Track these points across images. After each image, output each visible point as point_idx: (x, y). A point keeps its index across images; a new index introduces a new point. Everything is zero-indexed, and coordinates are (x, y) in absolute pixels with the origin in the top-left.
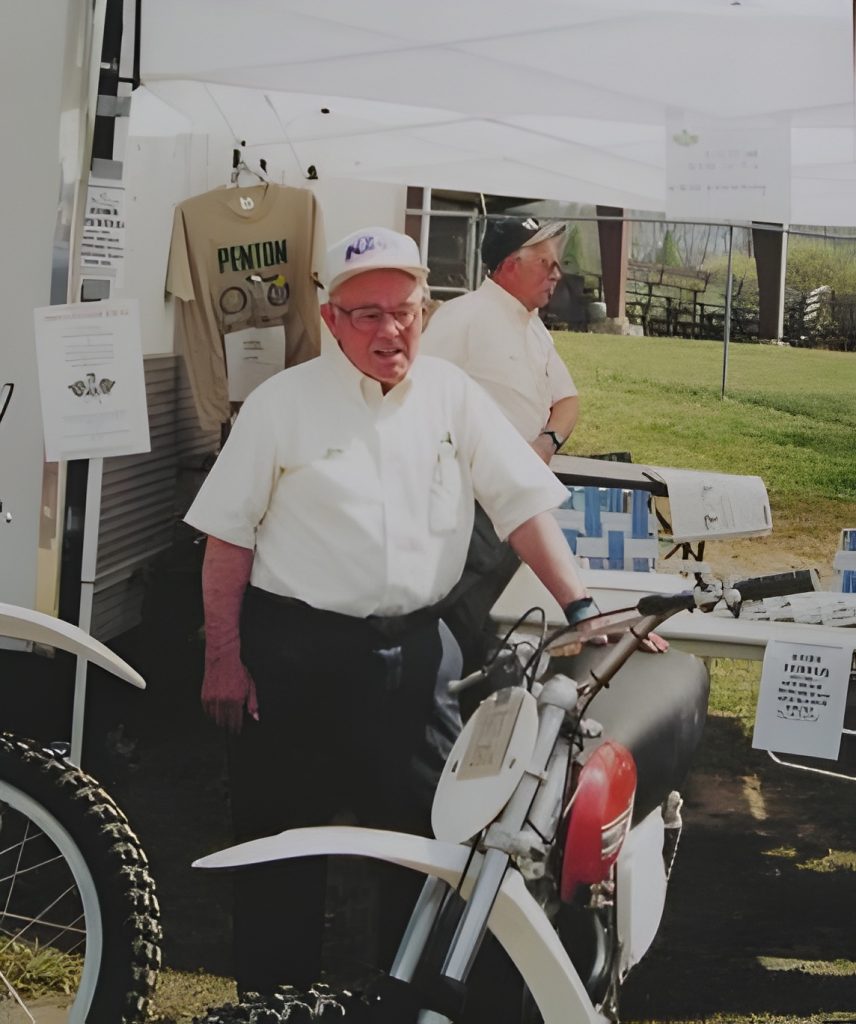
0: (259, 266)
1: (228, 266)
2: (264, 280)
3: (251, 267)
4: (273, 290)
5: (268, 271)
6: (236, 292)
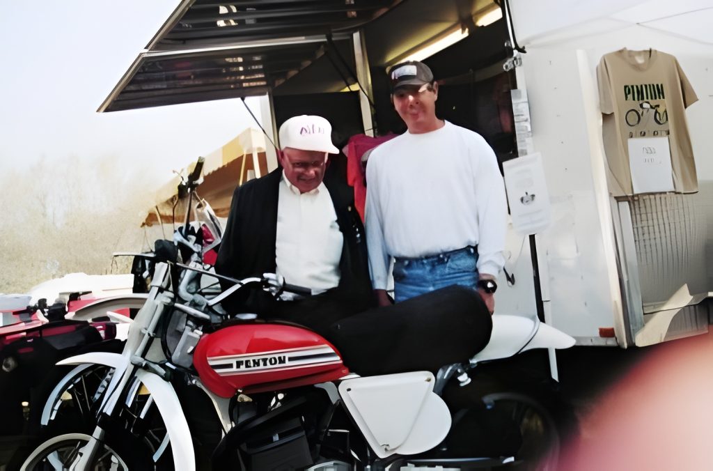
0: (647, 98)
1: (630, 96)
2: (651, 107)
3: (643, 99)
4: (657, 114)
5: (654, 103)
6: (634, 113)
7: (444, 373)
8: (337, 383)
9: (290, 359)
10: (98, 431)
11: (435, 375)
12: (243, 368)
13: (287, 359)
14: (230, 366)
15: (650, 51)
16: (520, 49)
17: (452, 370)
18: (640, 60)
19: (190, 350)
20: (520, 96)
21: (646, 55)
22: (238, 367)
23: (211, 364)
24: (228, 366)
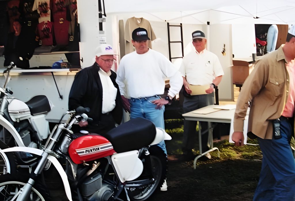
7: (141, 150)
8: (111, 156)
9: (101, 148)
10: (31, 181)
11: (139, 151)
13: (100, 149)
15: (142, 19)
16: (105, 15)
17: (144, 150)
18: (139, 22)
19: (67, 146)
20: (103, 33)
21: (141, 20)
22: (86, 152)
23: (77, 152)
24: (82, 152)
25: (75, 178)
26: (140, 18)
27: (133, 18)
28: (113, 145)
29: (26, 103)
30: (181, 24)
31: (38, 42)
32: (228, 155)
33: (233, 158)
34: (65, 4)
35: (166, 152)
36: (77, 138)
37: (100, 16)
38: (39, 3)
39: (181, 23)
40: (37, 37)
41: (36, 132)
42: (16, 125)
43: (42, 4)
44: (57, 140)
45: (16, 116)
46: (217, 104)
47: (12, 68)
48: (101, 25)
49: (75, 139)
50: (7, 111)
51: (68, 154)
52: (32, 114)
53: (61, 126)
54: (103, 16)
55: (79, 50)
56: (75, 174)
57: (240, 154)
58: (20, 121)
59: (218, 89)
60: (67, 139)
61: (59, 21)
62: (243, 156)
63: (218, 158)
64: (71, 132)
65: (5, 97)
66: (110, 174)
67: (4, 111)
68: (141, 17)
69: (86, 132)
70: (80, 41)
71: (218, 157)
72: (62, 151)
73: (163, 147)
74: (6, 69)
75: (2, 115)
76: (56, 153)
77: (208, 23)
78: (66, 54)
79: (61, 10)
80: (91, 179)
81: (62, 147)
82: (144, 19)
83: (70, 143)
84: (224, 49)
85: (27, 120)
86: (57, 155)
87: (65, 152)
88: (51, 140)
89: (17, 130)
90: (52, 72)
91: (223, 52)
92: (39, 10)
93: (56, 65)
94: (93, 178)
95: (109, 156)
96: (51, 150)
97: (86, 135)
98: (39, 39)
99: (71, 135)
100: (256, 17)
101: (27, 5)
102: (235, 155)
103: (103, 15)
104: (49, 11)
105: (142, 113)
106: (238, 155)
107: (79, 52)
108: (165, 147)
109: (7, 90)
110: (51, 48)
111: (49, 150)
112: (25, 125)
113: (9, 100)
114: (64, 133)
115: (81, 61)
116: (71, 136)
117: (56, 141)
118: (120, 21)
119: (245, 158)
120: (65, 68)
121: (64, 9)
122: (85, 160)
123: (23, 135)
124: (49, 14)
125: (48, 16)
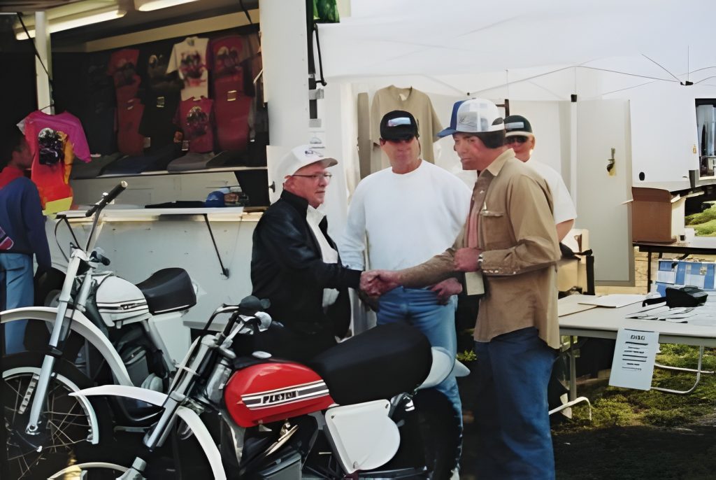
7: (396, 399)
8: (324, 412)
9: (301, 393)
10: (138, 463)
11: (390, 401)
12: (268, 403)
13: (297, 394)
14: (258, 401)
15: (411, 89)
16: (324, 84)
17: (402, 398)
18: (404, 98)
19: (221, 386)
20: (319, 125)
21: (408, 93)
22: (264, 402)
23: (244, 399)
24: (257, 401)
25: (239, 461)
26: (408, 89)
27: (389, 88)
28: (328, 386)
29: (137, 285)
30: (507, 101)
31: (181, 145)
32: (613, 415)
33: (623, 423)
34: (241, 58)
35: (458, 406)
36: (244, 368)
37: (312, 84)
38: (183, 54)
39: (507, 98)
40: (177, 134)
41: (160, 352)
42: (113, 334)
43: (188, 57)
44: (197, 371)
45: (113, 315)
46: (591, 292)
47: (103, 206)
48: (313, 104)
49: (239, 370)
50: (94, 303)
51: (223, 404)
52: (152, 312)
53: (209, 341)
54: (319, 86)
55: (265, 165)
56: (239, 451)
57: (642, 414)
58: (123, 326)
59: (593, 257)
60: (220, 370)
61: (226, 96)
62: (651, 418)
63: (588, 423)
64: (231, 353)
65: (90, 272)
66: (320, 453)
67: (87, 303)
68: (409, 87)
69: (267, 355)
70: (268, 144)
71: (588, 420)
72: (209, 398)
73: (453, 393)
74: (91, 208)
75: (83, 312)
76: (197, 401)
77: (574, 98)
78: (237, 173)
79: (232, 72)
80: (275, 464)
81: (210, 389)
82: (415, 90)
83: (228, 380)
84: (613, 160)
85: (140, 325)
86: (199, 407)
87: (217, 398)
88: (183, 371)
89: (116, 347)
90: (205, 215)
91: (610, 168)
92: (183, 71)
93: (214, 198)
94: (283, 461)
95: (320, 412)
96: (185, 393)
97: (266, 361)
98: (183, 138)
99: (230, 360)
100: (685, 84)
101: (155, 61)
102: (630, 416)
103: (318, 82)
104: (205, 75)
105: (402, 313)
106: (637, 416)
107: (266, 170)
108: (456, 391)
109: (94, 254)
110: (208, 159)
111: (179, 394)
112: (135, 334)
113: (99, 279)
114: (215, 356)
115: (271, 190)
116: (231, 364)
117: (194, 372)
118: (360, 95)
119: (653, 424)
120: (233, 205)
121: (238, 68)
122: (262, 419)
123: (130, 358)
124: (204, 81)
125: (202, 84)
